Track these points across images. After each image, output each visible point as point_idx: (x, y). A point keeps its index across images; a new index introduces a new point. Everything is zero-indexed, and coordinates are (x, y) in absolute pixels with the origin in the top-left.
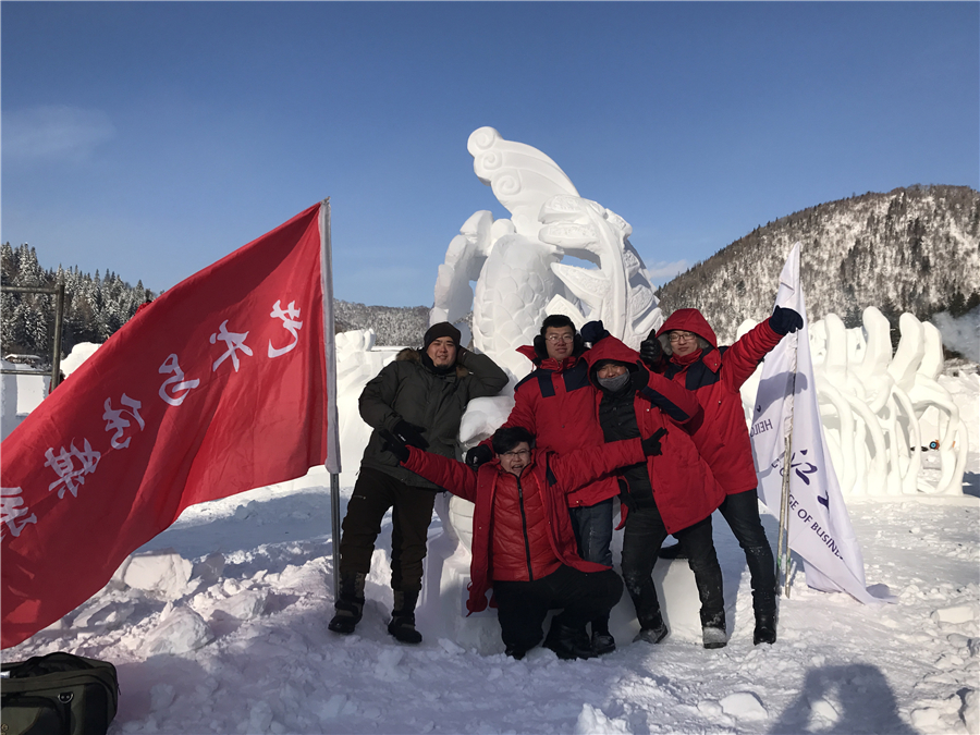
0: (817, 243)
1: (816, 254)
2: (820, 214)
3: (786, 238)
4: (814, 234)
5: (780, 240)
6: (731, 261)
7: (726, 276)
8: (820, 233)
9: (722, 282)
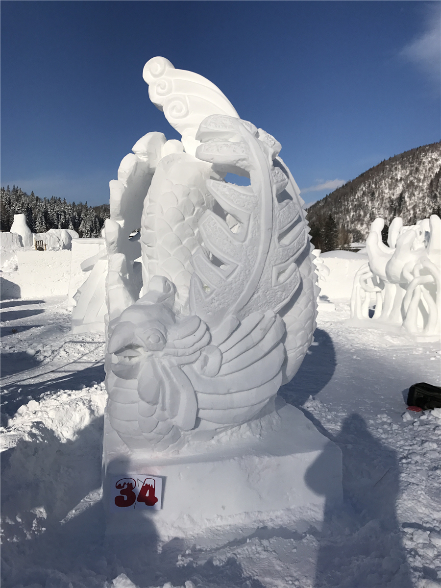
0: (417, 170)
1: (417, 176)
2: (420, 153)
3: (400, 167)
4: (416, 164)
5: (396, 168)
6: (368, 180)
7: (364, 189)
8: (420, 164)
9: (362, 192)
